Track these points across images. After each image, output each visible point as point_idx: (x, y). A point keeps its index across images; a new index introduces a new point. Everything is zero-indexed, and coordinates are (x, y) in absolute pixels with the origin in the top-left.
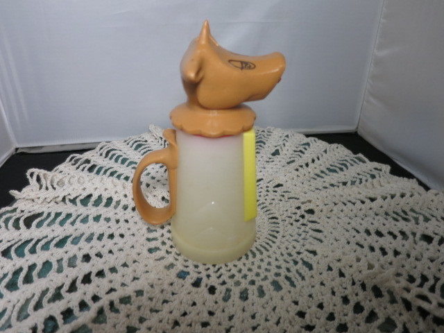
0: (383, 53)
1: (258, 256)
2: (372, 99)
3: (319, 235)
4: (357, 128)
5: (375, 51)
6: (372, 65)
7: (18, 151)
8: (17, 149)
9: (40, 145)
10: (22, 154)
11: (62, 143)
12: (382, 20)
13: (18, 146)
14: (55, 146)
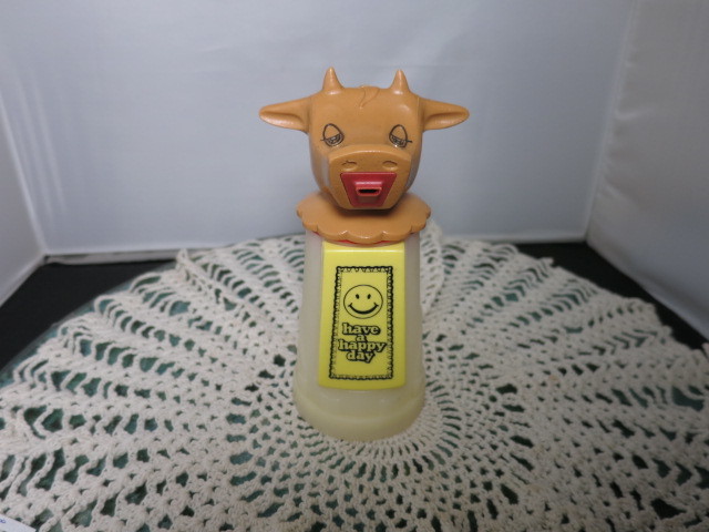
0: (628, 117)
1: (438, 467)
2: (611, 190)
3: (526, 453)
4: (587, 235)
5: (616, 113)
6: (611, 135)
7: (49, 261)
8: (47, 257)
9: (83, 251)
10: (55, 265)
11: (117, 251)
13: (48, 252)
14: (103, 254)
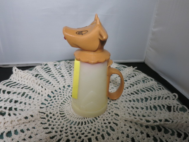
0: (155, 30)
2: (151, 49)
4: (145, 61)
5: (152, 29)
6: (151, 35)
9: (8, 64)
11: (18, 64)
12: (155, 16)
14: (14, 64)
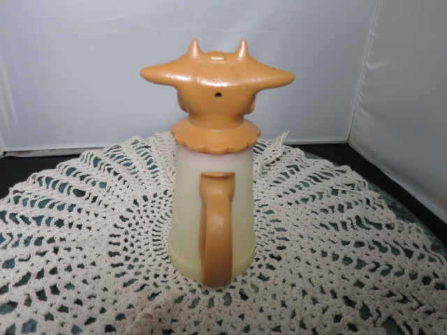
0: (374, 66)
2: (363, 111)
4: (348, 139)
5: (367, 64)
6: (364, 78)
7: (7, 155)
8: (5, 153)
9: (29, 149)
10: (11, 157)
11: (52, 148)
12: (374, 34)
13: (6, 150)
14: (44, 150)
